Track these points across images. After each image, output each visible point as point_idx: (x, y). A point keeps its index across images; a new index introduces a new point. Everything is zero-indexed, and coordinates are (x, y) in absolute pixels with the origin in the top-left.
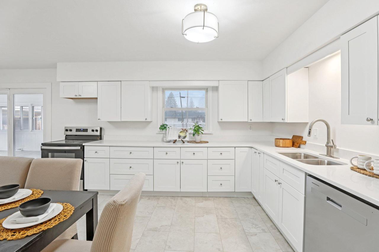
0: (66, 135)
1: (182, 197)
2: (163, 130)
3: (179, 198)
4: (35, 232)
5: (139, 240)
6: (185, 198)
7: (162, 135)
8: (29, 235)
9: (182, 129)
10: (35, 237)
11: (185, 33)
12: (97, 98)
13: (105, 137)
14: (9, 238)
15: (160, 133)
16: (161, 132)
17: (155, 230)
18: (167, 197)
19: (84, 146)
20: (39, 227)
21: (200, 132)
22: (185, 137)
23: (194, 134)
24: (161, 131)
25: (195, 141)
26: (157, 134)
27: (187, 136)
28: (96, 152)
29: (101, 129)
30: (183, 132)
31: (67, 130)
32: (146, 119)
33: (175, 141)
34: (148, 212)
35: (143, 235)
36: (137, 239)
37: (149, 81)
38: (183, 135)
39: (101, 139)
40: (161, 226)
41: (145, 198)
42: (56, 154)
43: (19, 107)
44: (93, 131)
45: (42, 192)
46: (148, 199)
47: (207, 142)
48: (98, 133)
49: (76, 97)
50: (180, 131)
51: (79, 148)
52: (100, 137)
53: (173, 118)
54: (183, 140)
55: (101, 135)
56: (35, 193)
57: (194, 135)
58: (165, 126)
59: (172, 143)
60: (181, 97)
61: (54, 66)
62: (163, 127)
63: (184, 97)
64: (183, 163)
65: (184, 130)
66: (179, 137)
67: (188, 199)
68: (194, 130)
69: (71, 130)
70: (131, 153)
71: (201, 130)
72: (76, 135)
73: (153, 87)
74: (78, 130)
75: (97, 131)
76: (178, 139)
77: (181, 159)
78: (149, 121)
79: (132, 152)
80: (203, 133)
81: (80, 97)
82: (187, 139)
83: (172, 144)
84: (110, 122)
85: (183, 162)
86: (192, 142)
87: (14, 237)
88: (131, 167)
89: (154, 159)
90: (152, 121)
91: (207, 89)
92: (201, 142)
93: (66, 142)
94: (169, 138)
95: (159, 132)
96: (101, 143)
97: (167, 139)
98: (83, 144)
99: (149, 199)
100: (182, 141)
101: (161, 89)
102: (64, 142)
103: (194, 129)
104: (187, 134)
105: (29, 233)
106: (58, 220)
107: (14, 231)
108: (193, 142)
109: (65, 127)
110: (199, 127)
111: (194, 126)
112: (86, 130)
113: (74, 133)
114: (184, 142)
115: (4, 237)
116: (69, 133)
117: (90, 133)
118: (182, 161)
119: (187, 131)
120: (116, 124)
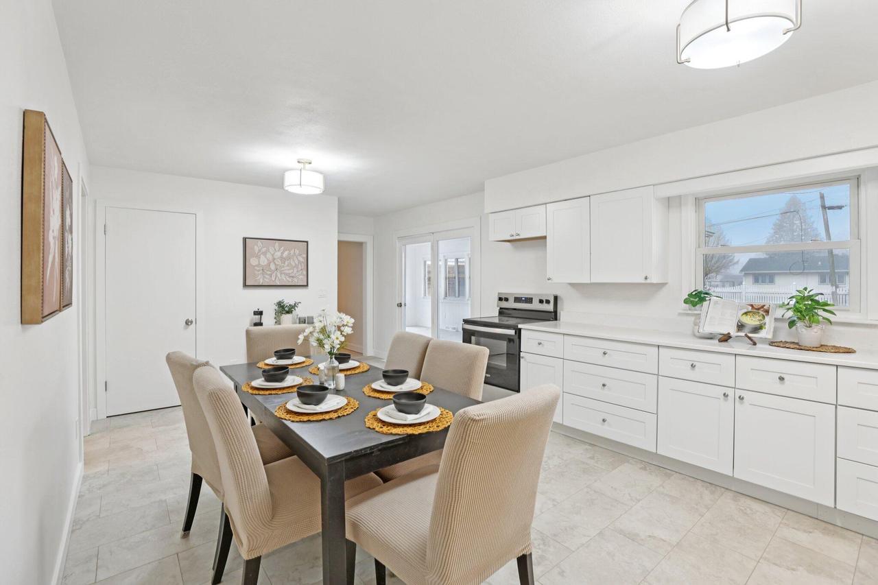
0: (501, 308)
1: (739, 495)
2: (694, 306)
3: (730, 494)
4: (399, 433)
5: (589, 538)
6: (749, 502)
7: (693, 319)
8: (393, 433)
9: (752, 306)
10: (398, 437)
11: (684, 57)
12: (545, 238)
13: (563, 314)
14: (377, 429)
15: (688, 315)
16: (690, 312)
17: (633, 537)
18: (693, 480)
19: (520, 330)
20: (405, 428)
21: (820, 318)
22: (757, 329)
23: (794, 321)
24: (690, 310)
25: (797, 344)
26: (680, 314)
27: (767, 326)
28: (540, 344)
29: (556, 298)
30: (754, 313)
31: (500, 299)
32: (646, 278)
33: (726, 338)
34: (629, 494)
35: (601, 534)
36: (585, 536)
37: (654, 185)
38: (751, 321)
39: (556, 319)
40: (650, 536)
41: (634, 463)
42: (482, 340)
43: (454, 260)
44: (541, 301)
45: (432, 389)
46: (641, 468)
47: (849, 351)
48: (550, 307)
49: (512, 238)
50: (746, 310)
51: (512, 332)
52: (554, 316)
53: (792, 274)
54: (750, 335)
55: (555, 312)
56: (425, 387)
57: (792, 324)
58: (703, 295)
59: (716, 341)
60: (824, 207)
61: (480, 189)
62: (697, 298)
63: (840, 208)
64: (741, 398)
65: (758, 309)
66: (741, 327)
67: (756, 506)
68: (797, 310)
69: (507, 300)
70: (605, 353)
71: (824, 310)
72: (515, 309)
73: (669, 198)
74: (517, 300)
75: (548, 302)
76: (733, 333)
77: (737, 387)
78: (655, 282)
79: (607, 351)
80: (832, 320)
81: (518, 237)
82: (765, 334)
83: (714, 345)
84: (572, 285)
85: (743, 398)
86: (787, 345)
87: (381, 430)
88: (604, 385)
89: (658, 375)
90: (666, 284)
91: (858, 178)
92: (822, 348)
93: (499, 320)
94: (707, 329)
95: (686, 312)
96: (556, 326)
97: (701, 330)
98: (520, 326)
99: (644, 469)
100: (749, 338)
101: (691, 201)
102: (496, 321)
103: (795, 305)
104: (767, 319)
105: (394, 431)
106: (428, 427)
107: (384, 423)
108: (792, 346)
109: (499, 293)
110: (817, 302)
111: (792, 297)
112: (529, 300)
113: (511, 304)
114: (755, 344)
115: (374, 427)
116: (505, 304)
117: (536, 306)
118: (739, 393)
119: (767, 312)
120: (582, 289)
